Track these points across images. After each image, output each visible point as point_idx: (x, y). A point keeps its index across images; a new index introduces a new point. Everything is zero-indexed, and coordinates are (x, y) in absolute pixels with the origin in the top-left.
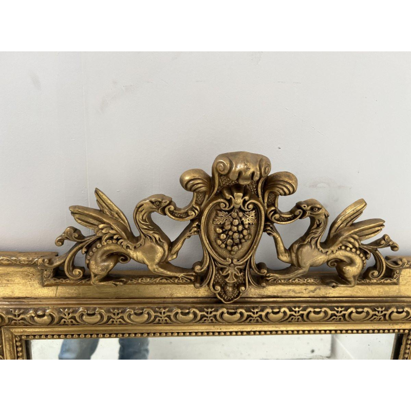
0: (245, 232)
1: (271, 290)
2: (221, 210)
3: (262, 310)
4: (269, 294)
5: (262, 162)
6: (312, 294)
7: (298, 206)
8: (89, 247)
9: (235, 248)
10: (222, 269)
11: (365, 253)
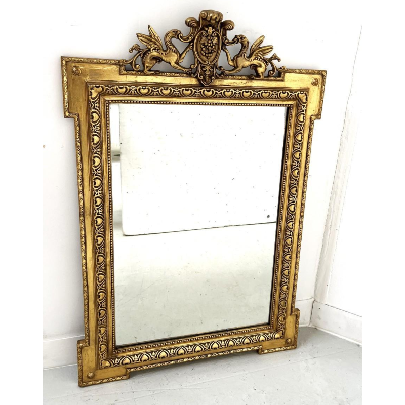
0: (213, 47)
1: (226, 82)
2: (203, 36)
3: (222, 90)
4: (225, 84)
5: (220, 15)
6: (245, 85)
7: (236, 37)
8: (145, 54)
9: (209, 55)
10: (204, 67)
11: (266, 62)
